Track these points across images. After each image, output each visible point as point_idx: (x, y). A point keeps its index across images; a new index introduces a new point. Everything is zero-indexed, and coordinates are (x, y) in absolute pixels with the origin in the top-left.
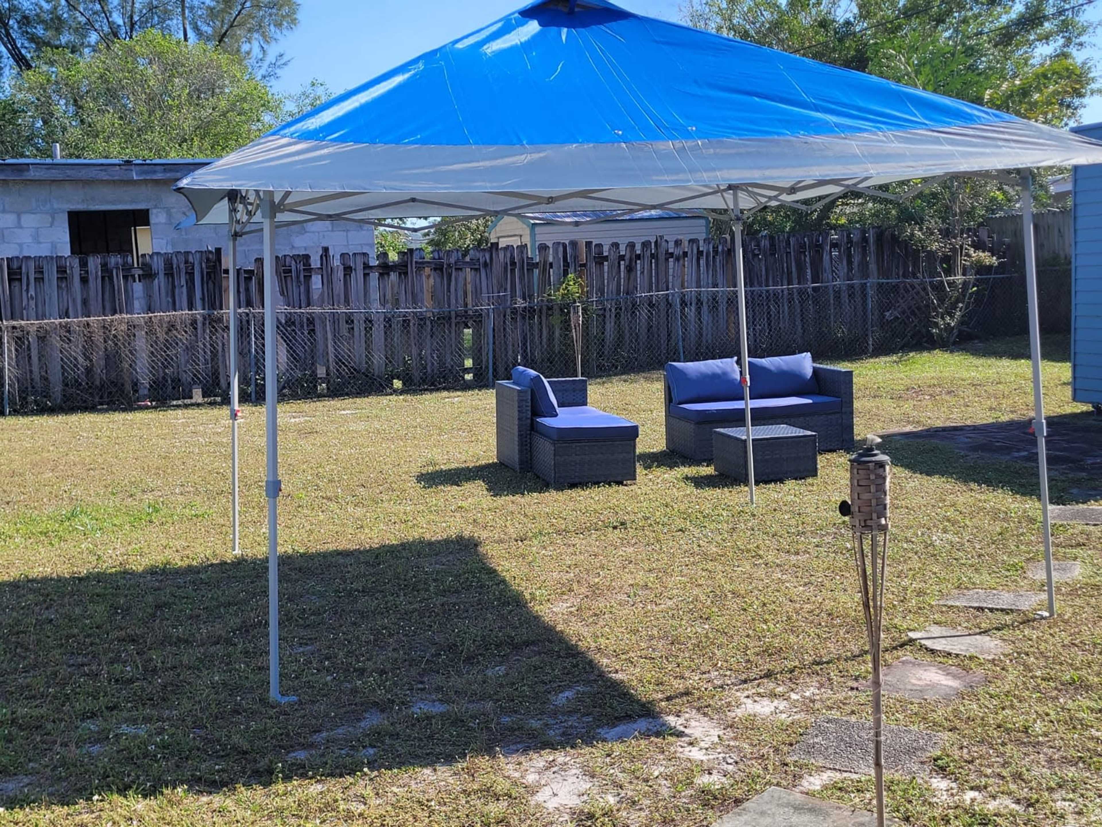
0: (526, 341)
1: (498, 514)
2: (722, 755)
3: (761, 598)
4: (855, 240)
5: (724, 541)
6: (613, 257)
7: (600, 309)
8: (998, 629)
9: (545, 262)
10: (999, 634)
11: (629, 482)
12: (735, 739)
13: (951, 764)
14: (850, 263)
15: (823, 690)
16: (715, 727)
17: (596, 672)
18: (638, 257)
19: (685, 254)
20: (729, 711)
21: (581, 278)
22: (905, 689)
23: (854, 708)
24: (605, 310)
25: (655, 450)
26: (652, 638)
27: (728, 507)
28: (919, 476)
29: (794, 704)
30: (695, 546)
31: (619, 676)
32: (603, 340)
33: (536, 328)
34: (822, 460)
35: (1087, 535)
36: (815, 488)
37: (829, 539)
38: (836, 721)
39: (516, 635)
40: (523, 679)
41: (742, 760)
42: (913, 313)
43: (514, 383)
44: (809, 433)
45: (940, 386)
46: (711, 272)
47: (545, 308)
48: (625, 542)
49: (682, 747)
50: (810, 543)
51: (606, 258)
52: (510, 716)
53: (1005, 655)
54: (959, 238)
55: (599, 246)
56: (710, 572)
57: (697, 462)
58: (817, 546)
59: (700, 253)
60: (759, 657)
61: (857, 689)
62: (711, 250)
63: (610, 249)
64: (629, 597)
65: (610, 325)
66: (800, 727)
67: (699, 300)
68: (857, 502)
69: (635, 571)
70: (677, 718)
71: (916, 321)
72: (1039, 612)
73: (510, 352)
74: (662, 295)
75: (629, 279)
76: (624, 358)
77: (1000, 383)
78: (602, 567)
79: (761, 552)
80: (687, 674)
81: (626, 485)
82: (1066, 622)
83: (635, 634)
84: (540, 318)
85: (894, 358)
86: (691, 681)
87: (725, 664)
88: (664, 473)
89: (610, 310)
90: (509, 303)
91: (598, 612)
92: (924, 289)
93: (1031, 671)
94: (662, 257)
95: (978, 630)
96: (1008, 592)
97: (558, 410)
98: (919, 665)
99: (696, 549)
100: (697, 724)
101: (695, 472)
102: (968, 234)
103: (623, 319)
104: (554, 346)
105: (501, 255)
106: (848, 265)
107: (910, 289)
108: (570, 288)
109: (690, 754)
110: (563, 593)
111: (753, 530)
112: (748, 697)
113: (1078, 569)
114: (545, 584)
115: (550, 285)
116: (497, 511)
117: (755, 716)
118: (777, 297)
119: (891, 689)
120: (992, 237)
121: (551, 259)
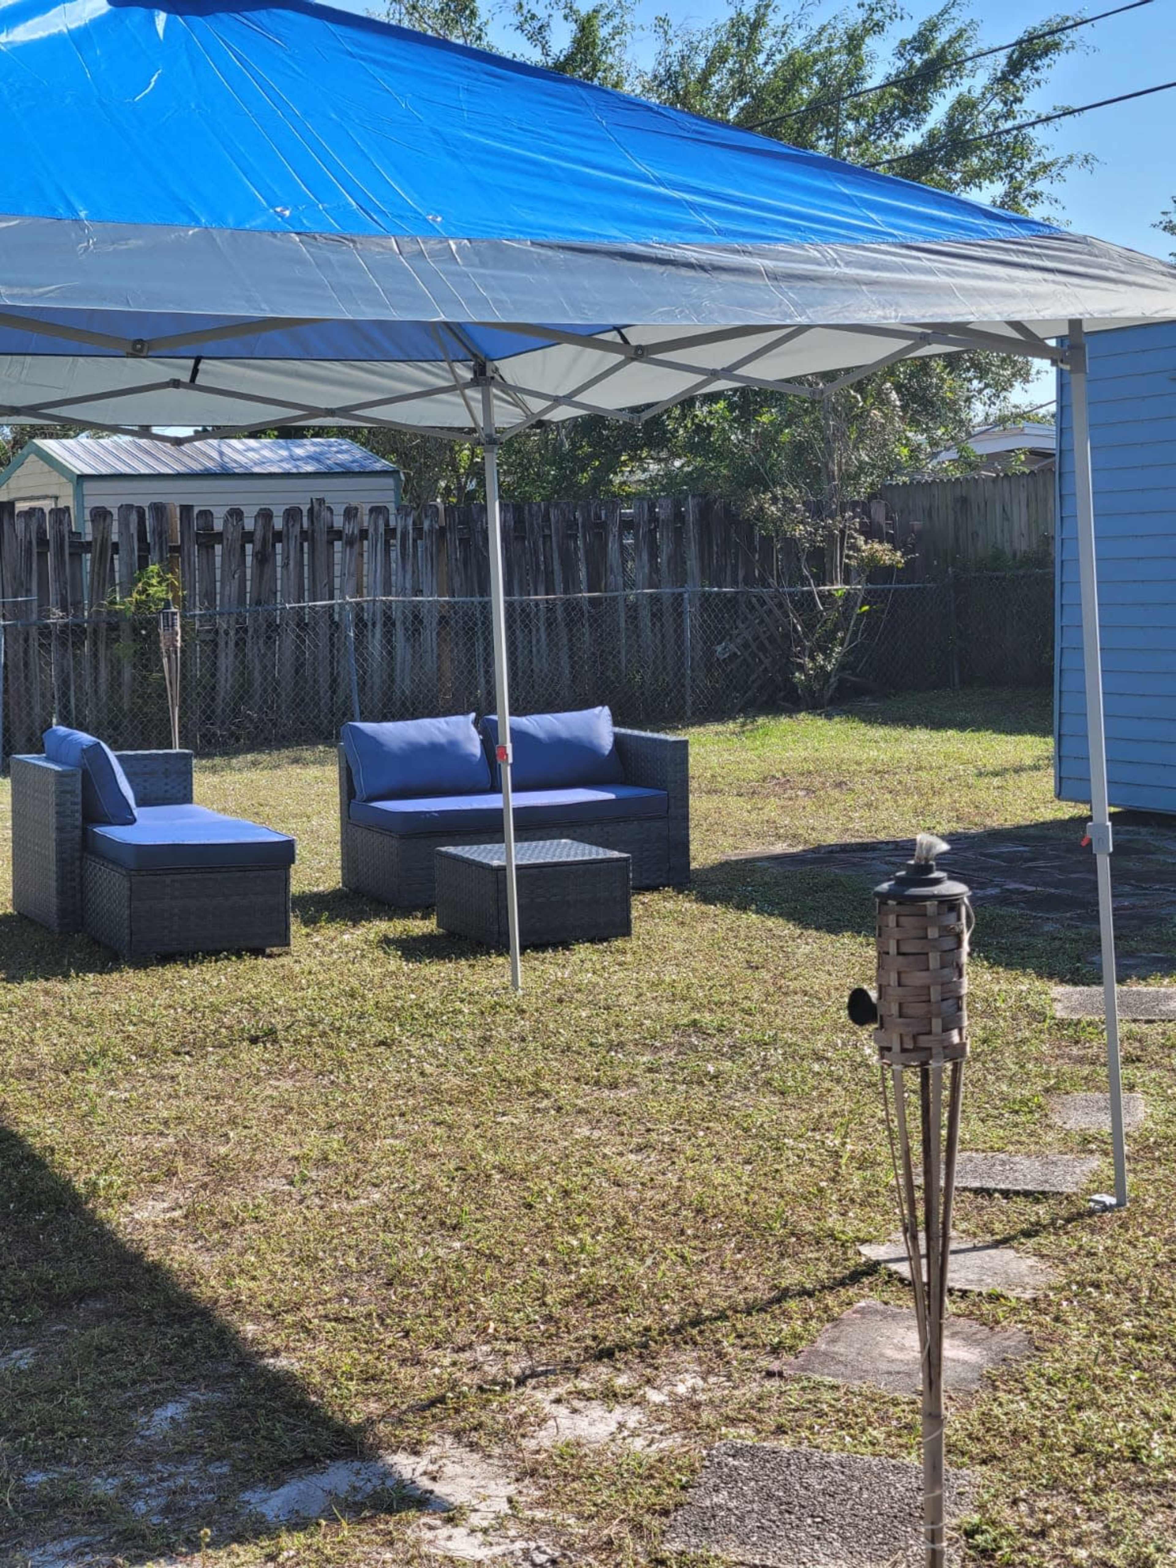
0: (68, 688)
1: (16, 1018)
2: (520, 1545)
3: (558, 1178)
4: (662, 517)
5: (471, 1062)
6: (233, 534)
7: (208, 631)
8: (1027, 1234)
9: (105, 540)
10: (1031, 1243)
11: (275, 950)
12: (543, 1503)
13: (1004, 1543)
14: (653, 555)
15: (712, 1379)
16: (497, 1476)
17: (233, 1357)
18: (278, 536)
19: (364, 534)
20: (523, 1436)
21: (173, 573)
22: (877, 1372)
23: (782, 1420)
24: (217, 632)
25: (321, 888)
26: (345, 1272)
27: (471, 997)
28: (814, 933)
29: (656, 1413)
30: (415, 1075)
31: (282, 1363)
32: (213, 688)
33: (87, 665)
34: (639, 905)
35: (1140, 1041)
36: (629, 958)
37: (668, 1056)
38: (750, 1453)
39: (58, 1276)
40: (74, 1379)
41: (564, 1556)
42: (762, 647)
43: (48, 759)
44: (616, 854)
45: (819, 773)
46: (409, 568)
47: (104, 626)
48: (275, 1068)
49: (431, 1528)
50: (636, 1065)
51: (219, 537)
52: (46, 1471)
53: (1058, 1290)
54: (839, 518)
55: (206, 514)
56: (450, 1127)
57: (406, 912)
58: (650, 1070)
59: (390, 532)
60: (571, 1309)
61: (780, 1374)
62: (410, 528)
63: (226, 522)
64: (291, 1183)
65: (226, 661)
66: (679, 1469)
67: (389, 618)
68: (895, 992)
69: (299, 1128)
70: (413, 1459)
71: (767, 662)
72: (1096, 1197)
73: (37, 709)
74: (323, 607)
75: (261, 576)
76: (251, 720)
77: (920, 768)
78: (233, 1122)
79: (546, 1085)
80: (426, 1354)
81: (270, 956)
82: (1150, 1214)
83: (310, 1266)
84: (95, 644)
85: (731, 726)
86: (437, 1371)
87: (502, 1329)
88: (342, 933)
89: (227, 633)
90: (34, 616)
91: (230, 1220)
92: (780, 605)
93: (1112, 1322)
94: (322, 538)
95: (989, 1238)
96: (1028, 1155)
97: (136, 811)
98: (894, 1316)
99: (418, 1080)
100: (458, 1469)
101: (400, 929)
102: (853, 511)
103: (251, 650)
104: (121, 698)
105: (20, 525)
106: (650, 561)
107: (757, 606)
108: (151, 591)
109: (450, 1545)
110: (154, 1181)
111: (523, 1040)
112: (558, 1401)
113: (1142, 1108)
114: (116, 1162)
115: (113, 584)
116: (15, 1010)
117: (578, 1444)
118: (528, 615)
119: (848, 1372)
120: (892, 519)
121: (115, 538)
